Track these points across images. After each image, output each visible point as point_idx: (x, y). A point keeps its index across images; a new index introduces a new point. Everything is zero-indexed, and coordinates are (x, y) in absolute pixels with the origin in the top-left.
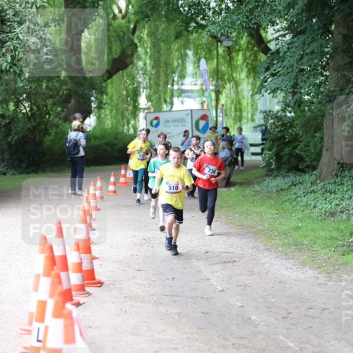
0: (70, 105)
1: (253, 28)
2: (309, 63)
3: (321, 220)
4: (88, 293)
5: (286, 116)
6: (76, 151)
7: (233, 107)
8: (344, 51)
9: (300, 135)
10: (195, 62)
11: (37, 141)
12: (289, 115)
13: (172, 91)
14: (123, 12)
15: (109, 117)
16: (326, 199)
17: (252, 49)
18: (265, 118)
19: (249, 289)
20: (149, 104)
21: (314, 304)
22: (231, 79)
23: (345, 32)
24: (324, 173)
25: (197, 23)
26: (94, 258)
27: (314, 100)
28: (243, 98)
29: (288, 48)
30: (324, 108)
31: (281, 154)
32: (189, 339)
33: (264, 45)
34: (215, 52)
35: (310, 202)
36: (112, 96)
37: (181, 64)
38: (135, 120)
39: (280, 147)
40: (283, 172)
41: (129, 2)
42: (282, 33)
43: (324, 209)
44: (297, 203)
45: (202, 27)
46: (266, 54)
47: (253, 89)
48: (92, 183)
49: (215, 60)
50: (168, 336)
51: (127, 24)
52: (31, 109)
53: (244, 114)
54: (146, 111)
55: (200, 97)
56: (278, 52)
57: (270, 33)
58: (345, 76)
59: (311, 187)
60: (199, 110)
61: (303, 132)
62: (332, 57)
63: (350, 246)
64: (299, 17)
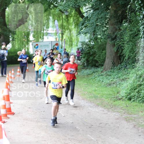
0: (1, 39)
1: (77, 8)
2: (100, 22)
3: (105, 87)
4: (8, 117)
5: (90, 44)
6: (3, 58)
7: (69, 40)
8: (115, 17)
9: (97, 52)
10: (53, 22)
12: (92, 43)
13: (43, 33)
15: (17, 44)
16: (107, 78)
17: (77, 16)
18: (82, 45)
19: (75, 116)
20: (34, 38)
21: (102, 122)
22: (68, 28)
23: (115, 9)
24: (106, 68)
25: (54, 5)
26: (11, 103)
27: (102, 37)
28: (73, 36)
29: (92, 16)
30: (106, 41)
31: (89, 60)
32: (51, 136)
33: (81, 15)
34: (61, 17)
35: (100, 80)
36: (18, 35)
37: (47, 22)
38: (28, 46)
39: (88, 57)
40: (89, 67)
42: (89, 9)
43: (106, 82)
44: (95, 80)
45: (56, 7)
46: (82, 18)
47: (77, 33)
48: (10, 71)
49: (61, 21)
50: (42, 135)
53: (74, 43)
54: (33, 42)
55: (55, 36)
56: (87, 17)
57: (84, 10)
58: (115, 27)
59: (101, 73)
60: (55, 41)
61: (98, 50)
62: (110, 20)
63: (117, 98)
64: (96, 3)
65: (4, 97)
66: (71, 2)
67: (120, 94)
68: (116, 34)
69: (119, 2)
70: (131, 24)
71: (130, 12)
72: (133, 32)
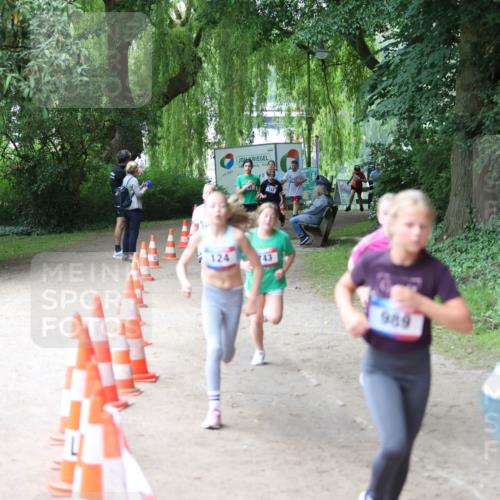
0: (113, 141)
1: (355, 35)
2: (429, 79)
4: (138, 391)
5: (401, 149)
6: (126, 202)
7: (330, 140)
8: (474, 64)
9: (420, 176)
10: (278, 81)
11: (71, 190)
12: (405, 148)
13: (250, 119)
14: (183, 16)
15: (165, 155)
17: (354, 63)
18: (373, 153)
20: (219, 137)
21: (439, 400)
22: (327, 101)
23: (474, 39)
24: (452, 226)
25: (281, 29)
26: (147, 344)
27: (438, 129)
28: (344, 127)
29: (402, 61)
33: (369, 58)
34: (305, 67)
36: (169, 127)
37: (260, 83)
38: (201, 159)
41: (190, 5)
42: (392, 41)
46: (371, 69)
47: (356, 115)
48: (144, 243)
49: (306, 78)
51: (189, 33)
52: (63, 148)
53: (346, 148)
54: (215, 147)
55: (287, 126)
56: (387, 65)
57: (378, 42)
58: (476, 97)
59: (435, 244)
60: (285, 143)
61: (424, 171)
62: (459, 72)
63: (486, 322)
64: (414, 20)
66: (333, 19)
67: (496, 311)
68: (479, 117)
69: (485, 17)
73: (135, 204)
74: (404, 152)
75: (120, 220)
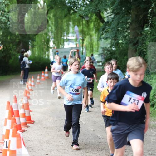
0: (20, 46)
1: (98, 12)
2: (121, 26)
4: (28, 126)
6: (24, 66)
7: (89, 46)
8: (136, 21)
9: (118, 58)
10: (73, 27)
11: (6, 62)
13: (64, 39)
15: (37, 51)
17: (97, 21)
18: (103, 50)
19: (96, 123)
20: (54, 45)
23: (136, 13)
25: (74, 10)
26: (31, 111)
27: (124, 42)
28: (94, 42)
29: (113, 21)
30: (128, 46)
33: (102, 20)
34: (81, 23)
36: (38, 42)
37: (67, 28)
38: (48, 53)
41: (44, 2)
42: (110, 14)
45: (76, 12)
46: (103, 23)
47: (98, 38)
49: (82, 26)
52: (3, 48)
53: (94, 49)
54: (53, 48)
55: (76, 42)
56: (108, 22)
57: (105, 14)
58: (137, 32)
60: (75, 48)
61: (119, 56)
62: (131, 24)
64: (117, 7)
65: (23, 106)
66: (91, 7)
68: (137, 39)
69: (140, 6)
70: (153, 28)
71: (151, 16)
72: (155, 37)
73: (27, 66)
74: (113, 50)
75: (22, 72)
